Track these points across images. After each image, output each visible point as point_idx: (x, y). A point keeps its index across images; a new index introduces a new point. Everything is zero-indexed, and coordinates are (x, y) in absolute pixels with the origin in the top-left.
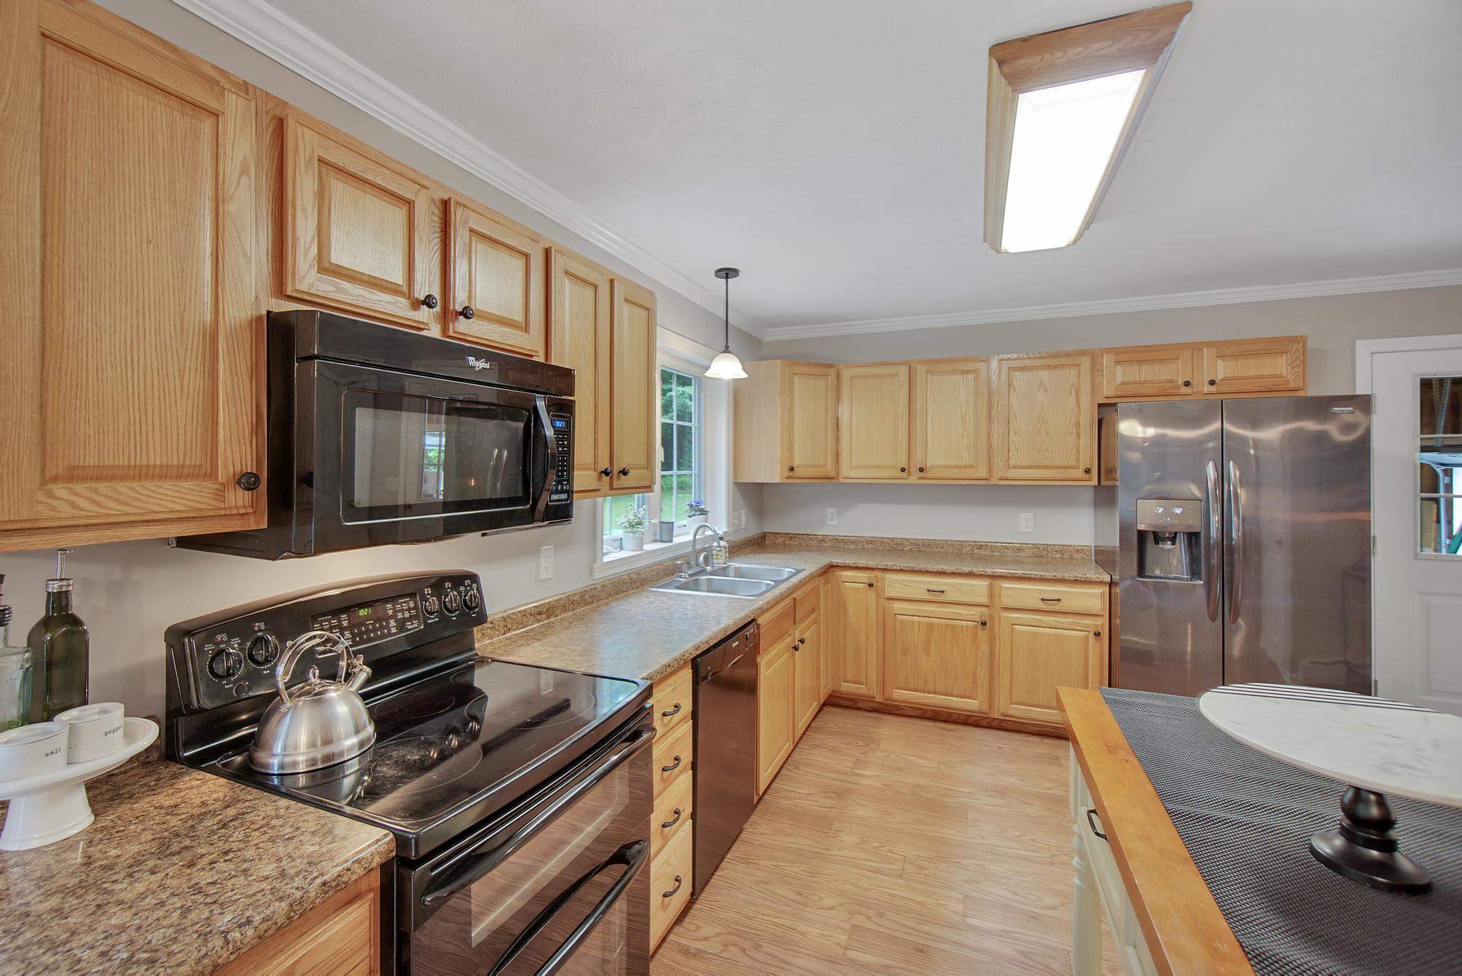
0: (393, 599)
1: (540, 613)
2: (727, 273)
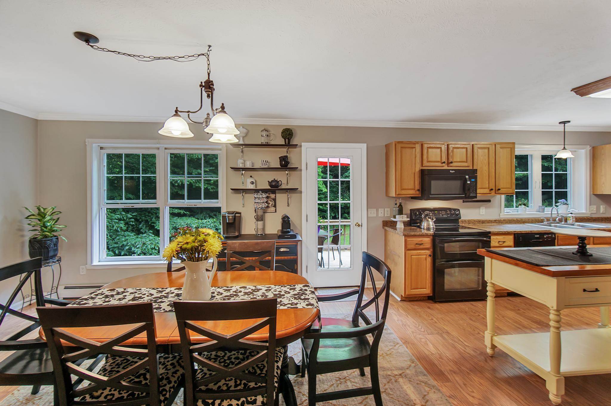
0: (441, 211)
1: (480, 222)
2: (564, 123)
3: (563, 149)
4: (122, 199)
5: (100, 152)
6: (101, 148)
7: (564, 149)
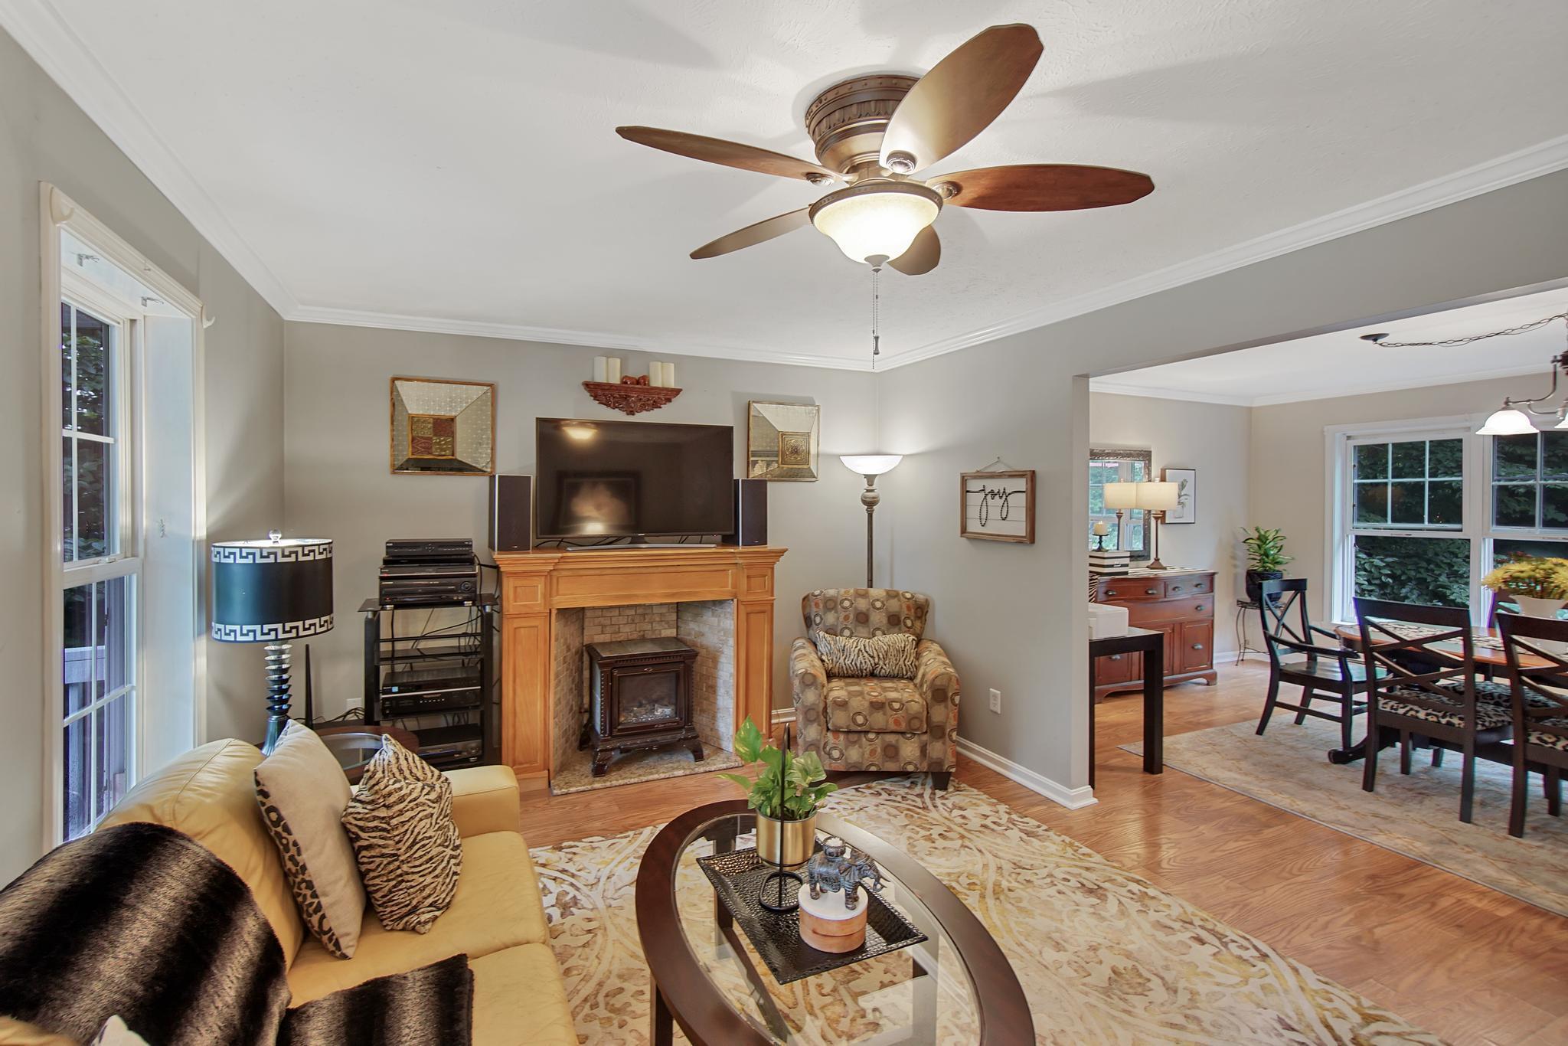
4: (1386, 521)
5: (1346, 444)
6: (1349, 438)
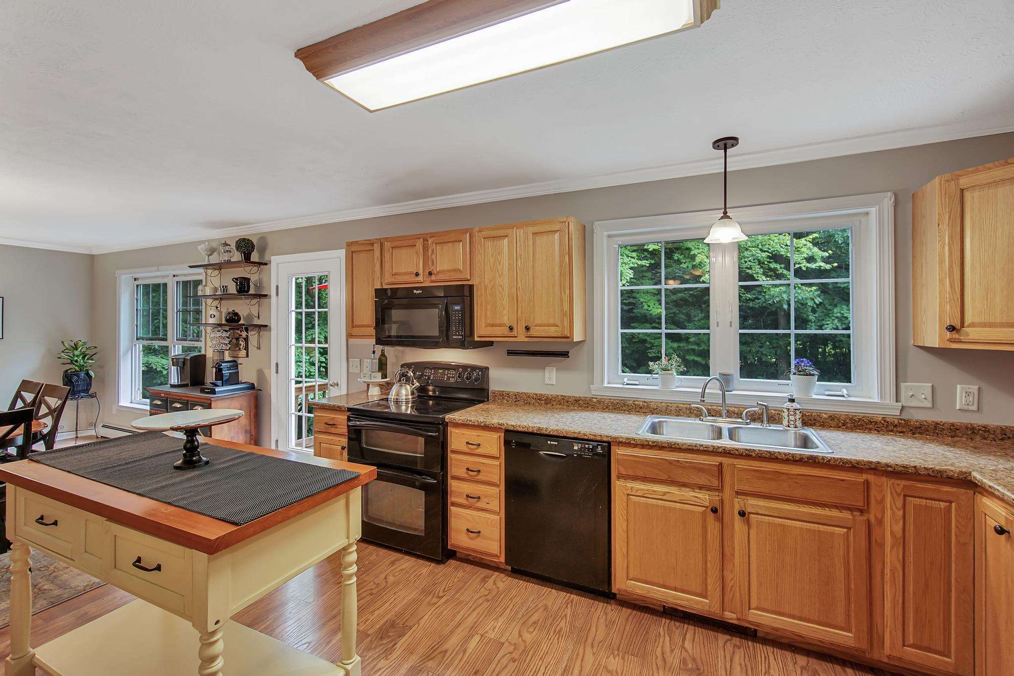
0: (449, 369)
2: (725, 143)
3: (722, 218)
5: (133, 283)
6: (135, 279)
7: (725, 216)
